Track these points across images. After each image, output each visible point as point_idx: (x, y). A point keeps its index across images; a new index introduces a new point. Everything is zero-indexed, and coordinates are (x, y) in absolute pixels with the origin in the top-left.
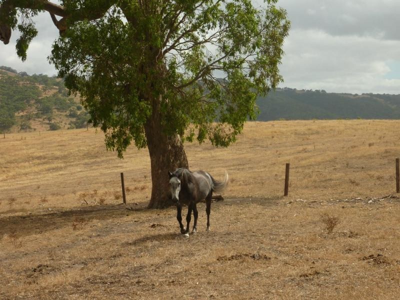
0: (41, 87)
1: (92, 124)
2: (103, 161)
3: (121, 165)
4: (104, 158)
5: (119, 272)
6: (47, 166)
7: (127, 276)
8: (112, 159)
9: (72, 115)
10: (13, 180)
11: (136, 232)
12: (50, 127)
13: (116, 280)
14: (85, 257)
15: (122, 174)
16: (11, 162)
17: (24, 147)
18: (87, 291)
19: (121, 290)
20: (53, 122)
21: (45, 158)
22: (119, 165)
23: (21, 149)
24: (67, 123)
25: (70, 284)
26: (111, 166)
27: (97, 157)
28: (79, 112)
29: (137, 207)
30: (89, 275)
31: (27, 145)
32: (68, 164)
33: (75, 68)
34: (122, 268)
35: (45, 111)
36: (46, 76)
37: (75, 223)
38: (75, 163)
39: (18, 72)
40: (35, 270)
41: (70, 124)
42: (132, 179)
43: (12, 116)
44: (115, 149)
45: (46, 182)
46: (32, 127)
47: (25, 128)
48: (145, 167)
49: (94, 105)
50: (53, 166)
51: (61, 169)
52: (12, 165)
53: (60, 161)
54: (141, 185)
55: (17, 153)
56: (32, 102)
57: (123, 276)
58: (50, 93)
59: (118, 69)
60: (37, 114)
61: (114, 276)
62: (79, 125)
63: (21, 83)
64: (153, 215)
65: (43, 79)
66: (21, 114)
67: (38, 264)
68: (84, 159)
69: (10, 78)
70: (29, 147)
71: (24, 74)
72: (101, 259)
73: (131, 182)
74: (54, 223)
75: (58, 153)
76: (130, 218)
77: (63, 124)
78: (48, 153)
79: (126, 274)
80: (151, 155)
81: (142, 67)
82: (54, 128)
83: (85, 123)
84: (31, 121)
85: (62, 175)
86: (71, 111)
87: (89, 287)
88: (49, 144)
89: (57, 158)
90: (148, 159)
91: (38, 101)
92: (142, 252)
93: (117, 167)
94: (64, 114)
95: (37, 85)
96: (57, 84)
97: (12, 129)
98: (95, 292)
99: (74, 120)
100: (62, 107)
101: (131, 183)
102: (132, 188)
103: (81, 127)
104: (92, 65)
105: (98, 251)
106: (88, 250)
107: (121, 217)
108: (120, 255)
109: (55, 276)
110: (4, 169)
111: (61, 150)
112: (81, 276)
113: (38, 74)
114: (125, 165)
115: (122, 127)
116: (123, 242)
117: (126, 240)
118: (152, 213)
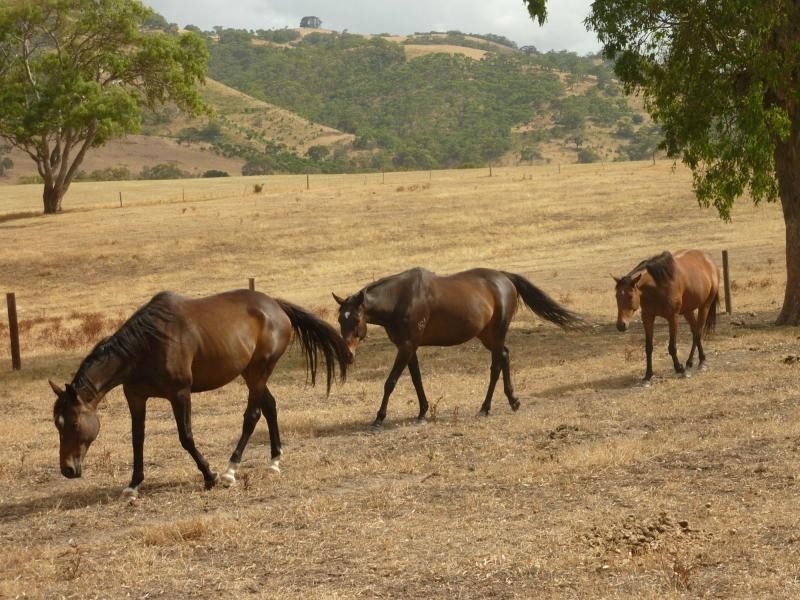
0: (562, 76)
1: (664, 153)
2: (683, 228)
3: (721, 235)
4: (685, 222)
5: (719, 447)
6: (572, 234)
7: (737, 456)
8: (702, 224)
9: (623, 134)
10: (506, 259)
11: (754, 370)
12: (579, 156)
13: (714, 463)
14: (649, 414)
15: (725, 254)
16: (502, 224)
17: (529, 195)
18: (655, 482)
19: (725, 483)
20: (584, 146)
21: (568, 218)
22: (716, 235)
23: (522, 199)
24: (613, 150)
25: (622, 466)
26: (699, 237)
27: (671, 218)
28: (636, 129)
29: (754, 322)
30: (660, 450)
31: (534, 191)
32: (614, 231)
33: (637, 39)
34: (726, 440)
35: (569, 124)
36: (573, 55)
37: (630, 348)
38: (627, 229)
39: (519, 46)
40: (552, 436)
41: (618, 152)
42: (743, 264)
43: (505, 134)
44: (712, 201)
45: (569, 265)
46: (544, 155)
47: (529, 157)
48: (771, 241)
49: (672, 113)
50: (584, 233)
51: (599, 239)
52: (505, 229)
53: (598, 225)
54: (761, 276)
55: (514, 205)
56: (546, 106)
57: (728, 456)
58: (580, 89)
59: (724, 39)
60: (554, 129)
61: (710, 456)
62: (637, 154)
63: (525, 67)
65: (568, 61)
66: (523, 129)
67: (556, 423)
68: (646, 221)
69: (503, 57)
70: (537, 194)
71: (531, 50)
72: (683, 420)
73: (740, 270)
74: (588, 346)
75: (594, 209)
76: (740, 342)
77: (604, 151)
78: (574, 207)
79: (734, 454)
80: (787, 216)
81: (775, 35)
82: (585, 158)
83: (649, 150)
84: (542, 144)
85: (601, 251)
86: (621, 125)
87: (659, 475)
88: (577, 189)
89: (592, 218)
90: (780, 225)
91: (556, 105)
92: (765, 410)
93: (713, 239)
94: (608, 130)
95: (555, 71)
96: (595, 71)
97: (503, 159)
98: (672, 485)
99: (626, 143)
100: (603, 115)
101: (740, 274)
102: (742, 282)
103: (639, 158)
104: (671, 33)
105: (676, 404)
106: (656, 401)
107: (721, 340)
108: (722, 415)
109: (592, 450)
110: (488, 236)
111: (601, 202)
112: (643, 451)
113: (558, 50)
114: (728, 236)
115: (727, 157)
116: (727, 388)
117: (732, 385)
118: (786, 333)
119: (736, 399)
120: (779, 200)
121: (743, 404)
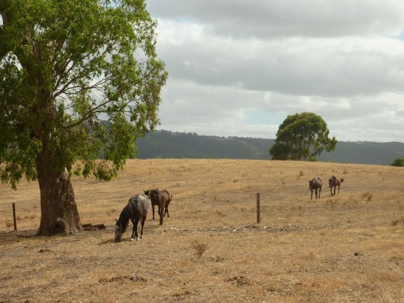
3: (13, 196)
5: (9, 292)
7: (16, 296)
8: (4, 191)
11: (26, 256)
13: (6, 300)
15: (14, 204)
22: (11, 196)
26: (3, 197)
29: (27, 234)
34: (12, 289)
42: (23, 209)
44: (9, 181)
48: (35, 198)
54: (32, 214)
57: (13, 296)
59: (12, 109)
61: (4, 297)
64: (41, 242)
73: (21, 211)
76: (20, 244)
79: (15, 295)
80: (41, 187)
81: (35, 108)
90: (39, 191)
92: (30, 274)
93: (9, 198)
101: (21, 213)
102: (22, 217)
107: (12, 243)
108: (11, 277)
114: (16, 196)
115: (14, 161)
116: (13, 265)
117: (16, 264)
118: (40, 239)
119: (17, 270)
120: (37, 180)
121: (20, 272)
